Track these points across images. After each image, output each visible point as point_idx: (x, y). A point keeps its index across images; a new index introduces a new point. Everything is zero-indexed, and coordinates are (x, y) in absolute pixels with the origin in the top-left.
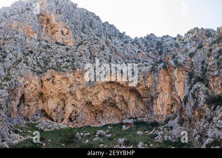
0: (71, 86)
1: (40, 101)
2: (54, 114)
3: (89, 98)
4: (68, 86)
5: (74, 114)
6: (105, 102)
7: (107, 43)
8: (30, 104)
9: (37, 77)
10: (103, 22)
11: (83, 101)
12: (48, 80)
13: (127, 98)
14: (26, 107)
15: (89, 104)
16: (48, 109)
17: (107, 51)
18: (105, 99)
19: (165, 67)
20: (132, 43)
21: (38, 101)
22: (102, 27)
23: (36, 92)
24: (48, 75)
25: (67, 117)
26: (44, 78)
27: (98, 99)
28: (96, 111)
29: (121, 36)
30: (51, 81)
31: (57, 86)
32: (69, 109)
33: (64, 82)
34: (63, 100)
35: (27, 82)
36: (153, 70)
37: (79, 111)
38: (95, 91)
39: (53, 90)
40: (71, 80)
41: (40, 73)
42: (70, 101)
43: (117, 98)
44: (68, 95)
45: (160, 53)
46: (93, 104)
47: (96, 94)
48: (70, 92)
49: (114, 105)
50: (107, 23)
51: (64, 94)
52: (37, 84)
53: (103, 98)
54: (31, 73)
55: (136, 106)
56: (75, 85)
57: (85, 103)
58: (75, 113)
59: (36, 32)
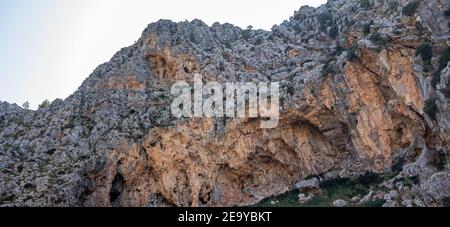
0: (189, 144)
1: (152, 181)
2: (175, 196)
3: (222, 157)
4: (184, 146)
5: (205, 191)
6: (251, 158)
7: (226, 56)
8: (139, 188)
9: (134, 145)
10: (210, 25)
11: (213, 165)
12: (153, 145)
13: (291, 140)
14: (136, 194)
15: (224, 167)
16: (165, 191)
17: (230, 69)
18: (250, 151)
19: (352, 58)
20: (270, 38)
21: (148, 181)
22: (210, 33)
23: (139, 168)
24: (150, 138)
25: (196, 197)
26: (146, 144)
27: (237, 155)
28: (240, 177)
29: (247, 35)
30: (158, 145)
31: (168, 151)
32: (196, 183)
33: (177, 142)
34: (183, 171)
35: (122, 156)
36: (328, 71)
37: (212, 184)
38: (228, 143)
39: (164, 158)
40: (187, 135)
41: (140, 137)
42: (194, 170)
43: (271, 145)
44: (188, 161)
45: (334, 34)
46: (231, 166)
47: (231, 148)
48: (191, 156)
49: (269, 159)
50: (217, 24)
51: (183, 161)
52: (137, 155)
53: (246, 151)
54: (125, 141)
55: (315, 151)
56: (193, 142)
57: (218, 167)
58: (207, 188)
59: (141, 83)
